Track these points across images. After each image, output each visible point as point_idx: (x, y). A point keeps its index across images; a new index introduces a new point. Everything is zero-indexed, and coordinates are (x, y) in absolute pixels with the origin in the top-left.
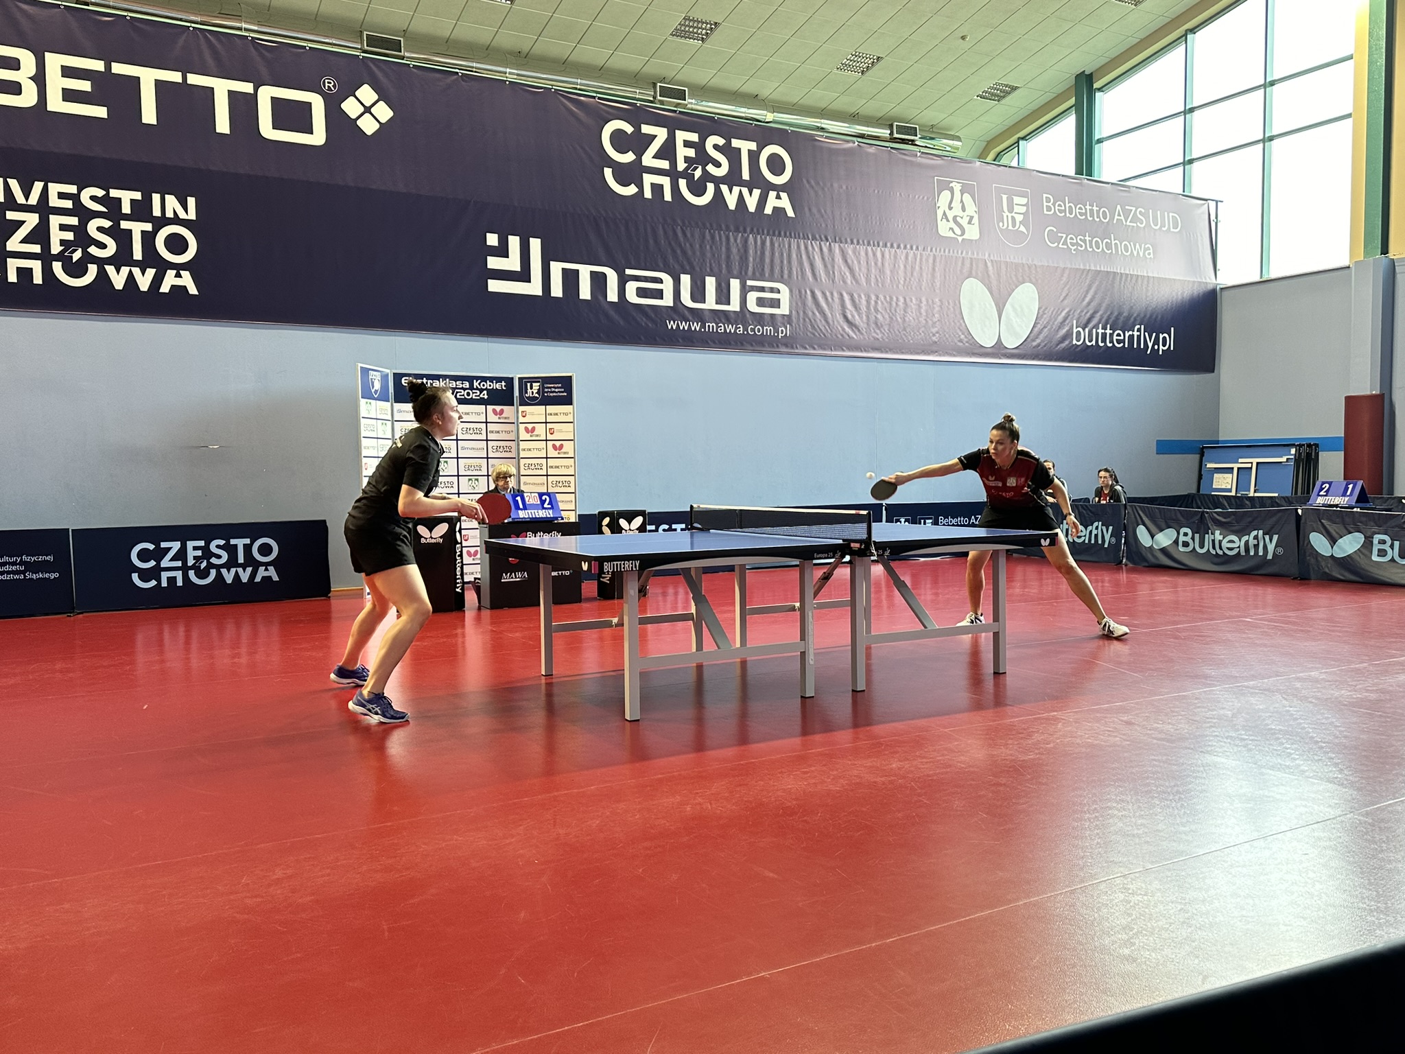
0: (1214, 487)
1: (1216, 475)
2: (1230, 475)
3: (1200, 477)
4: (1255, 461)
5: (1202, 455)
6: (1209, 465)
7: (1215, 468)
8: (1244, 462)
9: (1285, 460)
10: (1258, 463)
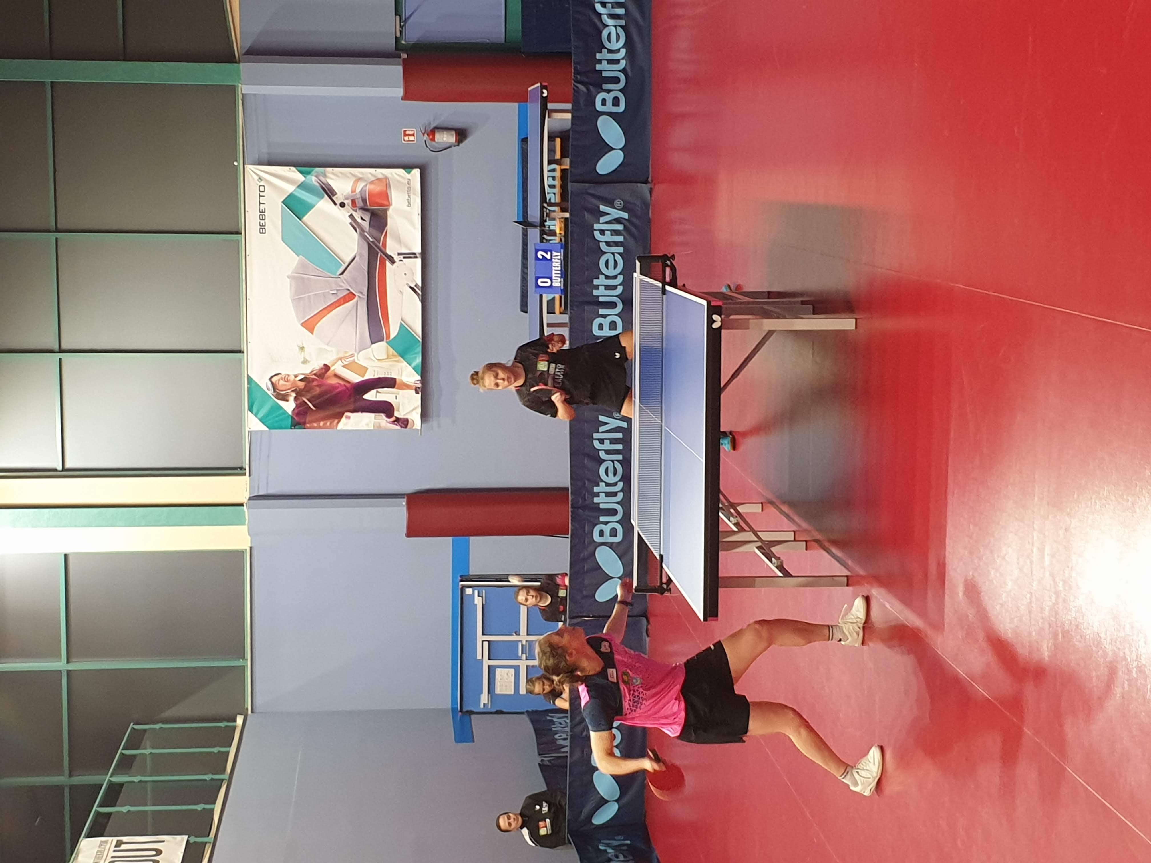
0: (513, 693)
1: (498, 691)
2: (498, 671)
3: (498, 712)
4: (480, 637)
5: (471, 713)
6: (484, 698)
7: (489, 693)
8: (481, 651)
9: (481, 598)
10: (483, 634)
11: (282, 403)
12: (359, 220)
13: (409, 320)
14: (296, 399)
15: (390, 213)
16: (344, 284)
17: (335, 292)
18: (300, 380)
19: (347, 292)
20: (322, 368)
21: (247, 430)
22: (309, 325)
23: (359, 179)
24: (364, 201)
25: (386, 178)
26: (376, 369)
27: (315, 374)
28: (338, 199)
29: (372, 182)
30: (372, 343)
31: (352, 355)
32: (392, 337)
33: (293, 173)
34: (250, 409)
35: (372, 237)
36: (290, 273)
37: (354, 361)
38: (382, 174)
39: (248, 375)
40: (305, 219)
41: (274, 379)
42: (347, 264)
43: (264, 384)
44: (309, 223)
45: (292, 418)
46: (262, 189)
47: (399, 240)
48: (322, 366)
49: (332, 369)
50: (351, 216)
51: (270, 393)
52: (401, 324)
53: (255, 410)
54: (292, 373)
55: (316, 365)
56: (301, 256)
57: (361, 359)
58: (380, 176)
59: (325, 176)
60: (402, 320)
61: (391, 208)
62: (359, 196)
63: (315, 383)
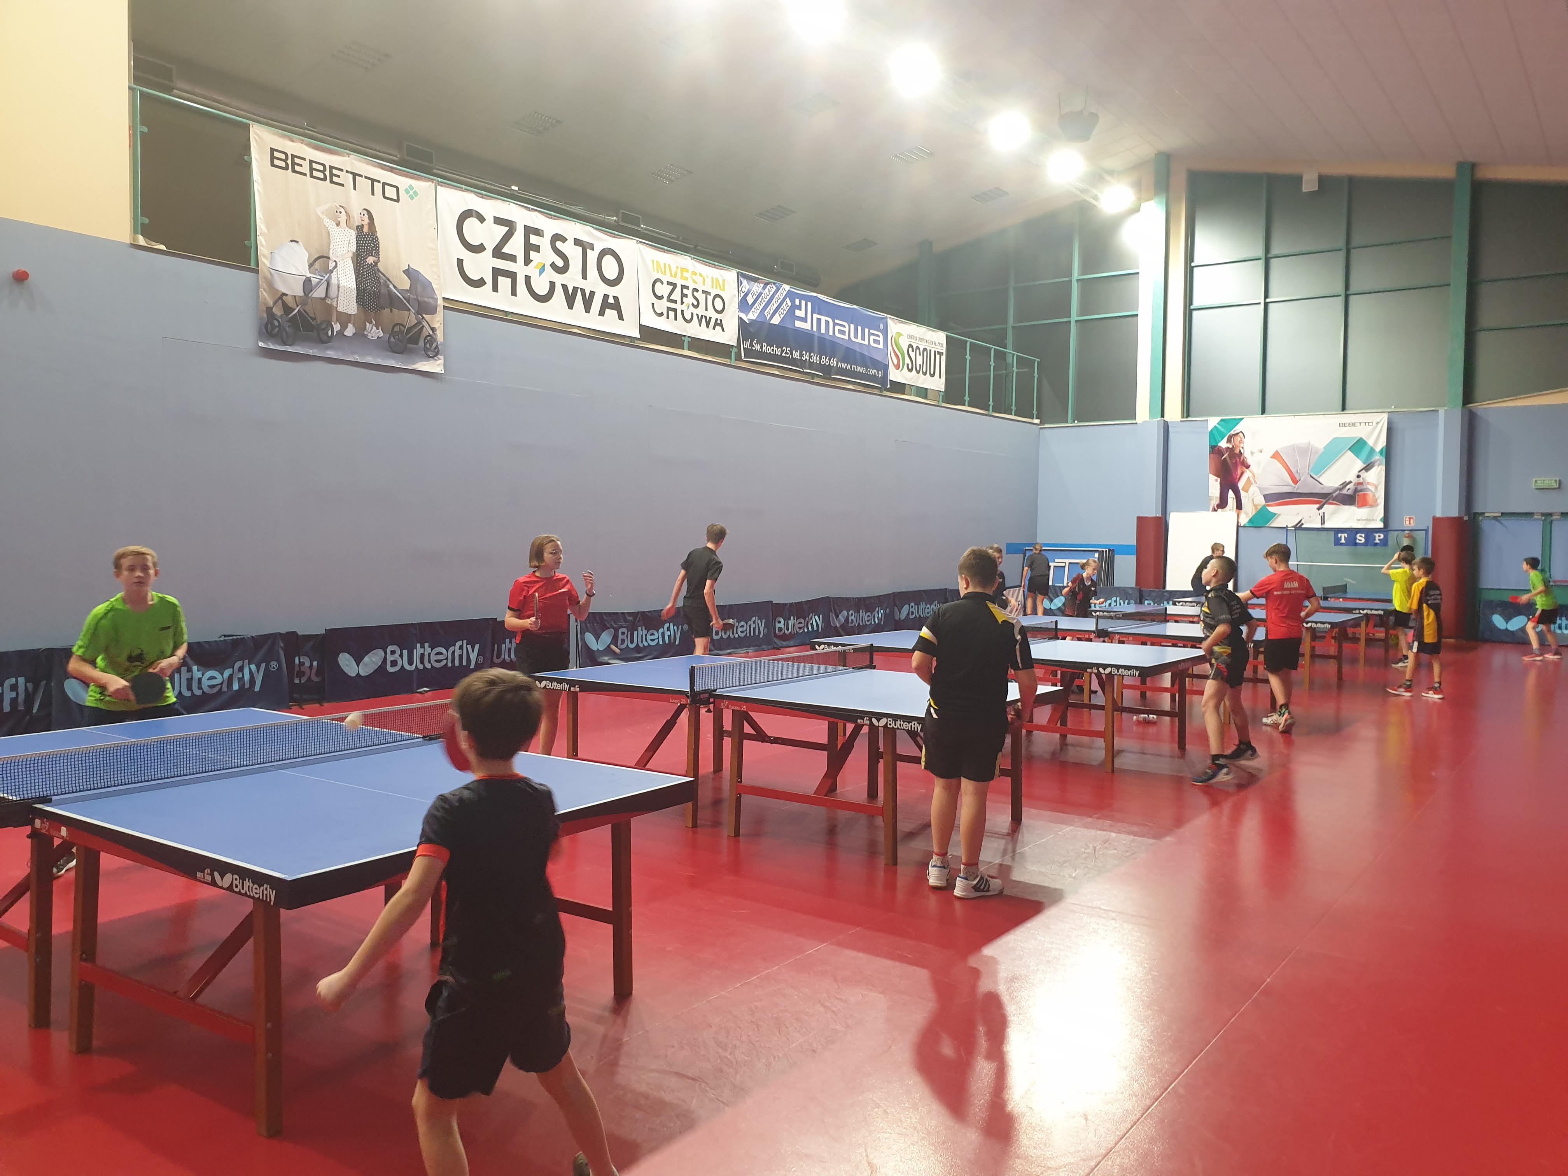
11: (1225, 439)
12: (1348, 487)
13: (1280, 519)
14: (1228, 448)
15: (1353, 507)
16: (1304, 478)
17: (1299, 472)
18: (1240, 450)
19: (1298, 479)
20: (1247, 464)
21: (1209, 418)
22: (1276, 456)
23: (1376, 488)
24: (1361, 490)
25: (1378, 505)
26: (1247, 498)
27: (1244, 459)
28: (1363, 474)
29: (1374, 496)
30: (1264, 496)
31: (1256, 483)
32: (1269, 508)
33: (1382, 443)
34: (1222, 420)
35: (1336, 496)
36: (1312, 443)
37: (1252, 484)
38: (1380, 503)
39: (1243, 418)
40: (1349, 453)
41: (1241, 434)
42: (1317, 479)
43: (1238, 429)
44: (1347, 453)
45: (1217, 446)
46: (1370, 424)
47: (1334, 513)
48: (1249, 463)
49: (1247, 470)
50: (1350, 482)
51: (1232, 432)
52: (1275, 514)
53: (1222, 422)
54: (1245, 445)
55: (1250, 460)
56: (1323, 450)
57: (1253, 489)
58: (1378, 501)
59: (1379, 465)
60: (1280, 515)
61: (1357, 508)
62: (1365, 486)
63: (1238, 460)
